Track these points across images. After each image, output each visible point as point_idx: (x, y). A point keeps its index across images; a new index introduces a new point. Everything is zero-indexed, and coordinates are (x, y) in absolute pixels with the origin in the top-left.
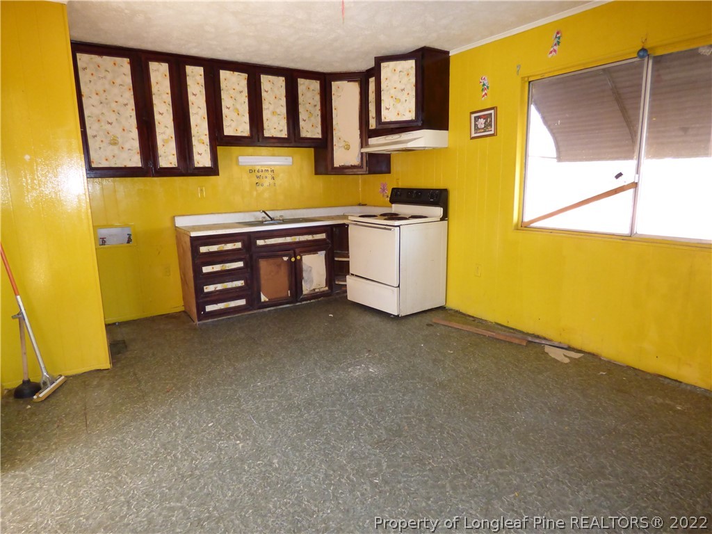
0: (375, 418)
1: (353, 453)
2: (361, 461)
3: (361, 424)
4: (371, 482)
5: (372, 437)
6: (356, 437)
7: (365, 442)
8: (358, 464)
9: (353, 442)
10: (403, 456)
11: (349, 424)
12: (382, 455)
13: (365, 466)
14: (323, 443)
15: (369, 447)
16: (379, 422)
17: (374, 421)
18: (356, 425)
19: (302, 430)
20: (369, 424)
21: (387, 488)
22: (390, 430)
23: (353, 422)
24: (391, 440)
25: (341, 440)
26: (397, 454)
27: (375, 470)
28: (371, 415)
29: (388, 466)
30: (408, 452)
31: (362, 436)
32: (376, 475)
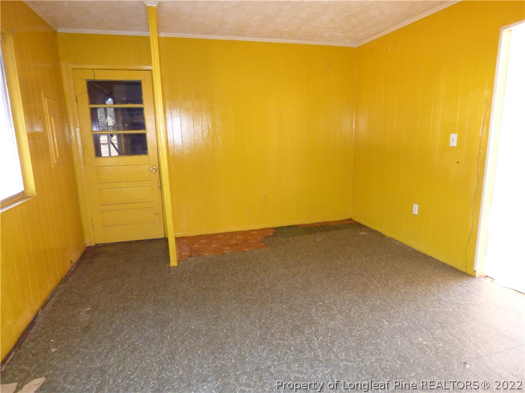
0: (309, 344)
1: (332, 320)
2: (327, 314)
3: (323, 341)
4: (324, 303)
5: (316, 328)
6: (329, 330)
7: (322, 326)
8: (330, 313)
9: (331, 327)
10: (300, 312)
11: (333, 343)
12: (313, 315)
13: (326, 311)
14: (354, 330)
15: (320, 322)
16: (307, 340)
17: (311, 342)
18: (327, 341)
19: (374, 344)
20: (316, 339)
21: (316, 299)
22: (300, 331)
23: (329, 344)
24: (303, 324)
25: (340, 330)
26: (303, 314)
27: (320, 308)
28: (312, 348)
29: (311, 309)
30: (296, 314)
31: (323, 331)
32: (320, 306)
